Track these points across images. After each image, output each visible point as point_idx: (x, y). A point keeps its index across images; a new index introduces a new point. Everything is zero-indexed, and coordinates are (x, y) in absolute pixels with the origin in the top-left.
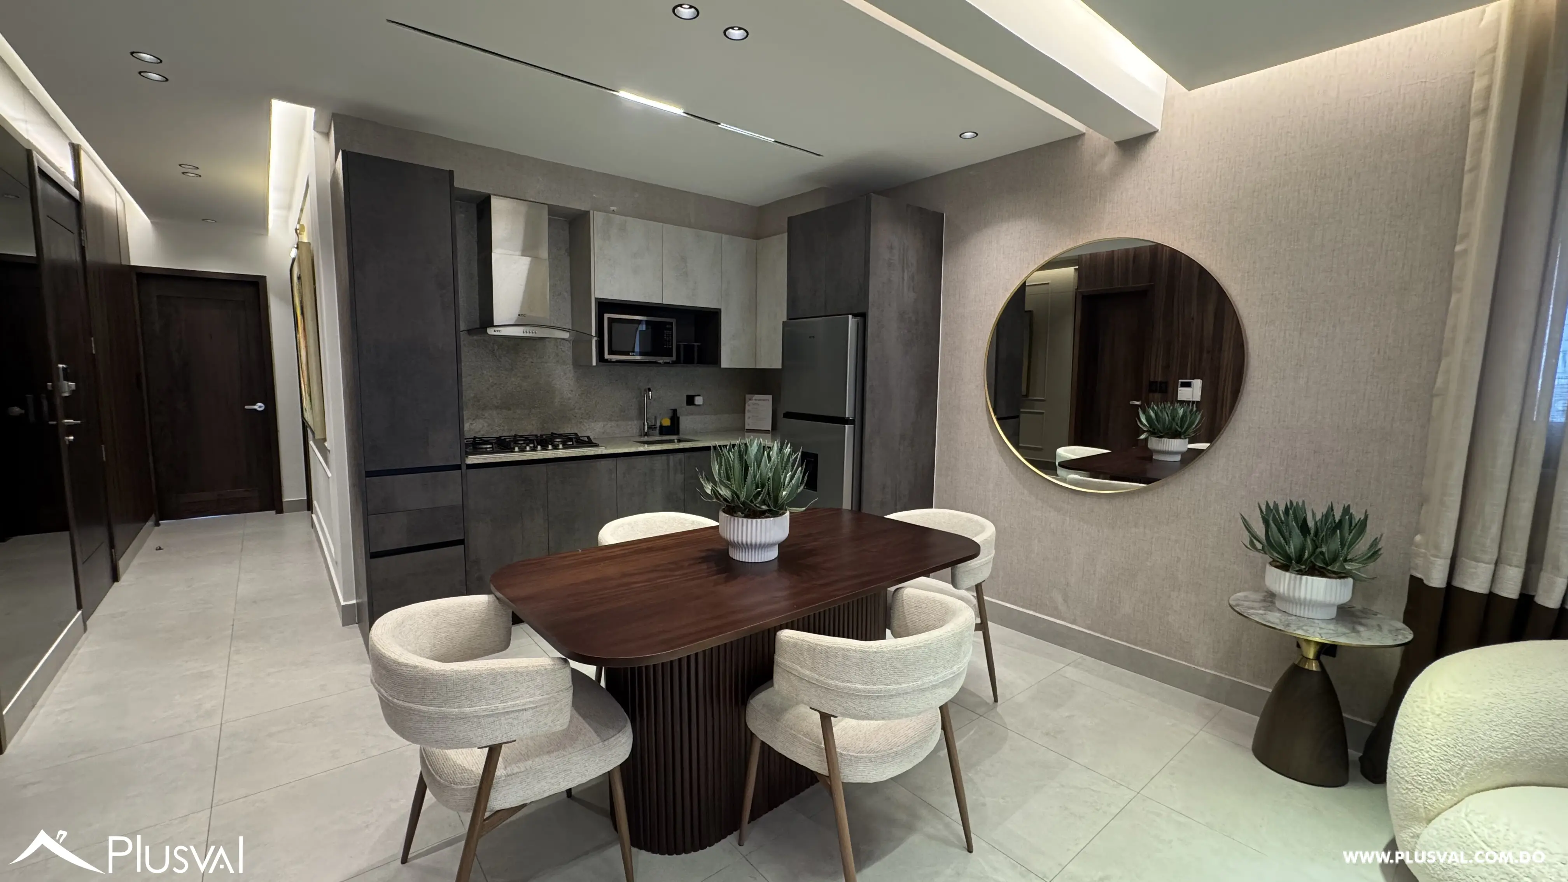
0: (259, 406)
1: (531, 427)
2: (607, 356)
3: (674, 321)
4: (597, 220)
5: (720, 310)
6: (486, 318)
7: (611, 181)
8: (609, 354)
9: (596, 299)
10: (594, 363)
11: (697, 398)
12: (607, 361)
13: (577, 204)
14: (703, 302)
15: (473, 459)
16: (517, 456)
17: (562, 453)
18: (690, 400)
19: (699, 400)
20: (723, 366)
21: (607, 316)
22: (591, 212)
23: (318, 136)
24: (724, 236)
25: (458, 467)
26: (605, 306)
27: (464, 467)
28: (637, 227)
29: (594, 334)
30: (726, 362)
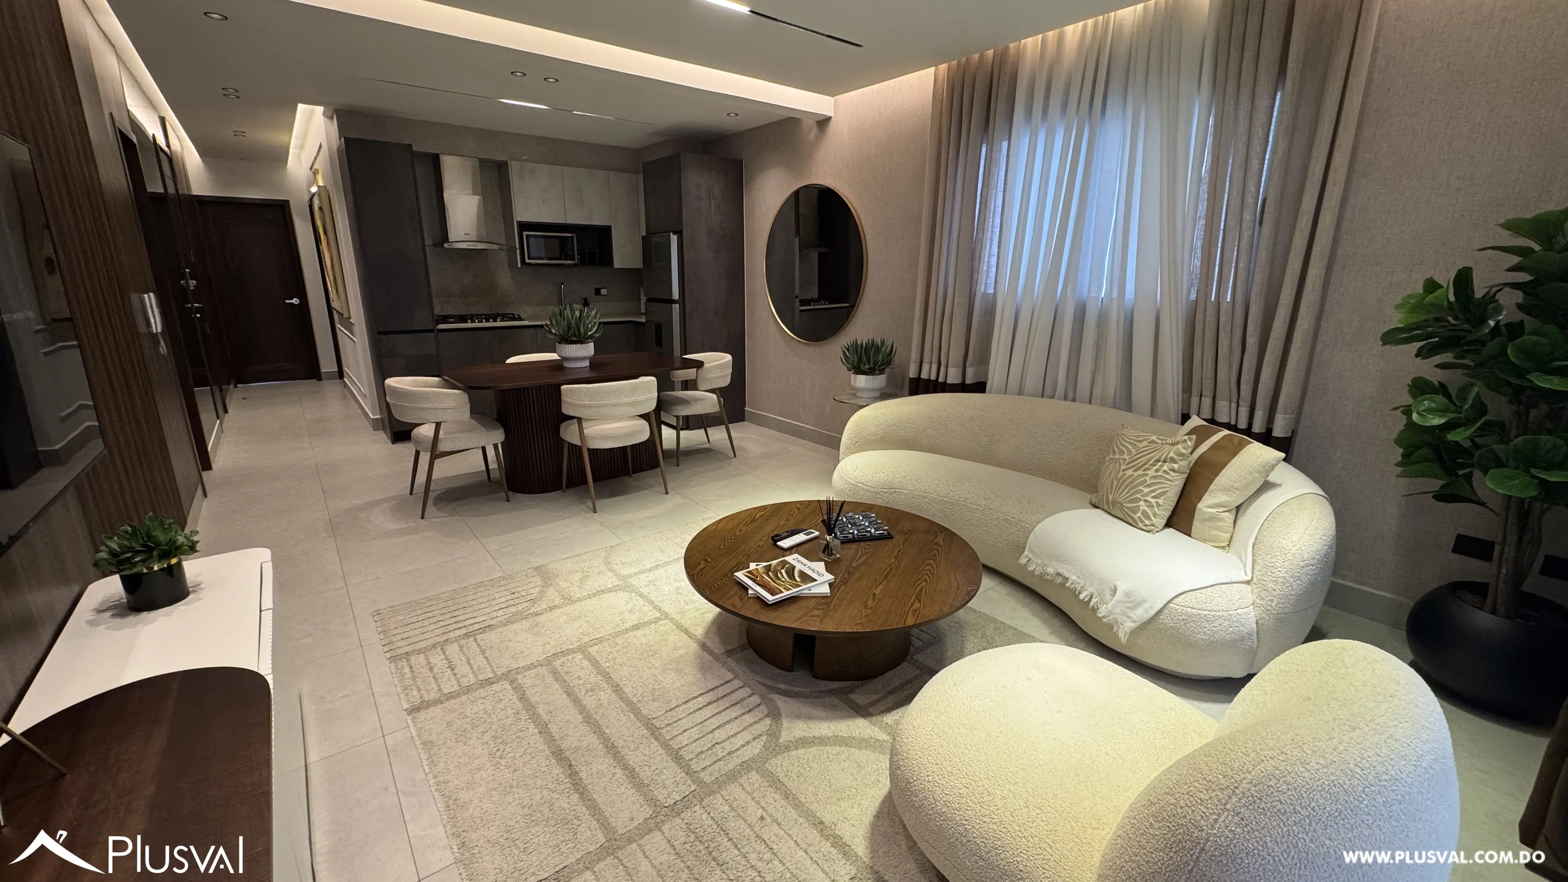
0: (295, 301)
1: (483, 310)
2: (527, 261)
3: (574, 235)
4: (514, 168)
5: (610, 227)
6: (444, 235)
7: (521, 139)
8: (529, 259)
9: (517, 222)
10: (519, 266)
11: (602, 290)
12: (528, 264)
13: (499, 157)
14: (598, 220)
15: (441, 326)
16: (470, 325)
17: (499, 324)
18: (598, 292)
19: (604, 292)
20: (616, 266)
21: (525, 233)
22: (509, 162)
23: (326, 119)
24: (610, 172)
25: (432, 331)
26: (524, 226)
27: (436, 331)
28: (542, 169)
29: (518, 247)
30: (617, 265)
